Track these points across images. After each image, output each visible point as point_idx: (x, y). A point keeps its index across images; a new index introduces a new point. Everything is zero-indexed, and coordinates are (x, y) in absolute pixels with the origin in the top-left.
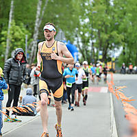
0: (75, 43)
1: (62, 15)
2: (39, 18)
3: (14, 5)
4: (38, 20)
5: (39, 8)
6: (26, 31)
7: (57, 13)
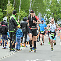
0: (44, 18)
1: (40, 7)
2: (31, 8)
3: (21, 3)
4: (30, 9)
5: (31, 4)
6: (26, 13)
7: (37, 6)
